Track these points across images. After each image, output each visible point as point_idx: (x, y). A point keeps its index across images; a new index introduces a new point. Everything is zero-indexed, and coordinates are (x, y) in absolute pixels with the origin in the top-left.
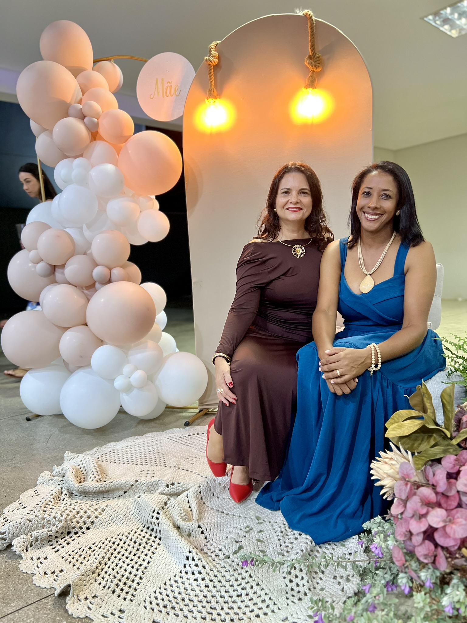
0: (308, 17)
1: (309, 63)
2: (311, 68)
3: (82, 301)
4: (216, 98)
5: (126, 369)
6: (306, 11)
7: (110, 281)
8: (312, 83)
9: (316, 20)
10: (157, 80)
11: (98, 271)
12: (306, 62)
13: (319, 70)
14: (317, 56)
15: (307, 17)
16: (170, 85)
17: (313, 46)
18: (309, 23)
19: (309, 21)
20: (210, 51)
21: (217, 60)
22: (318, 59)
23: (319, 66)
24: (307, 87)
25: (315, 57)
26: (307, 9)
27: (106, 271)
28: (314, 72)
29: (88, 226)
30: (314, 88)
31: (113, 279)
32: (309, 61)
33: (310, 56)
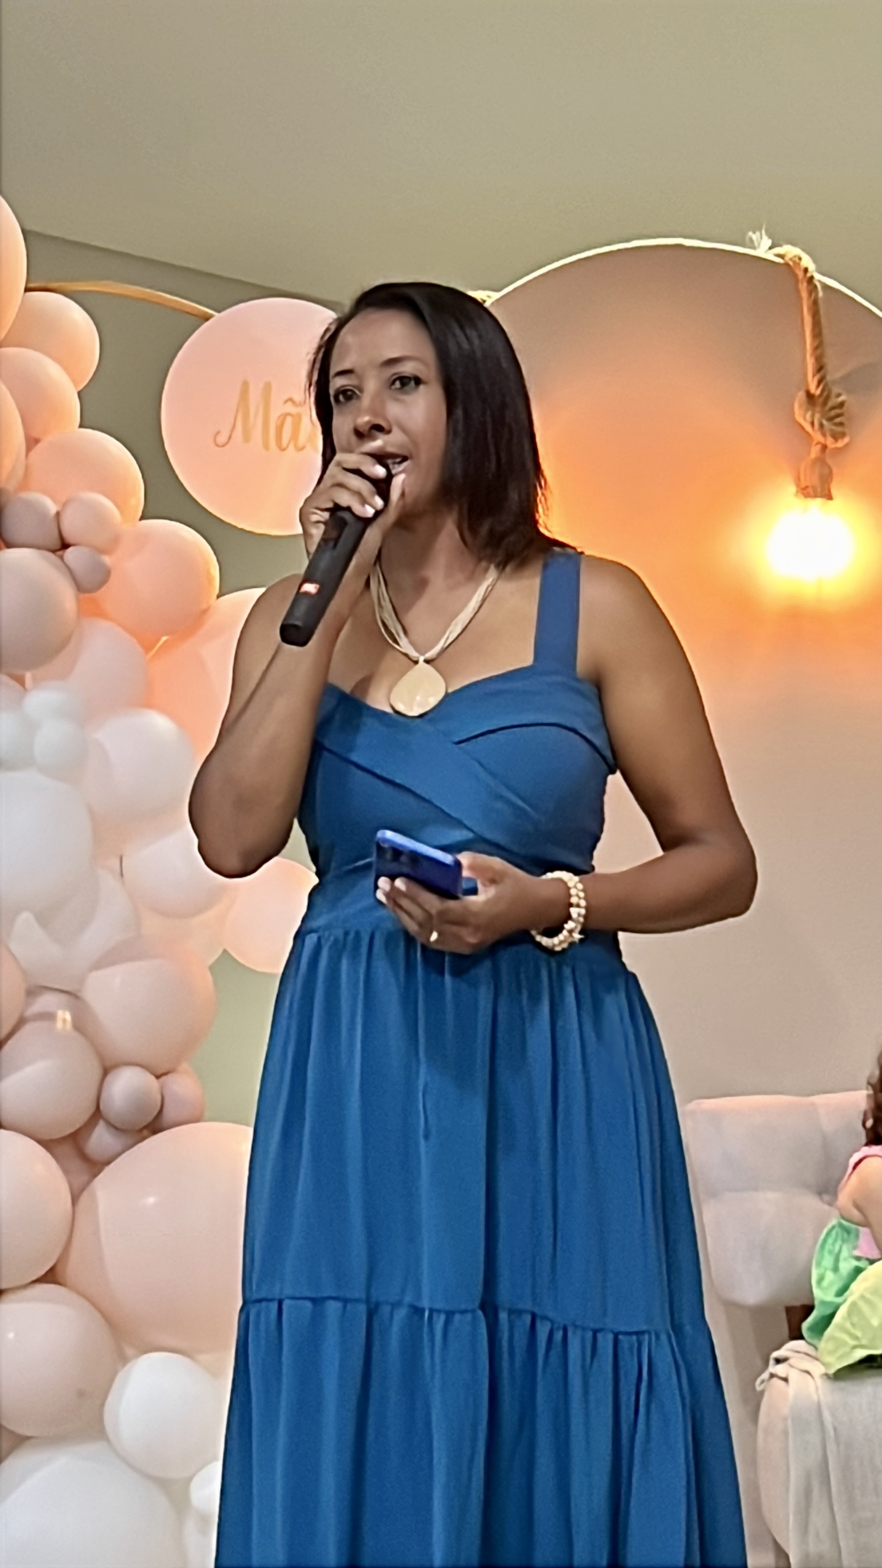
0: (800, 274)
1: (812, 424)
2: (818, 437)
3: (62, 1192)
6: (790, 251)
8: (821, 484)
9: (826, 287)
10: (245, 385)
11: (121, 1088)
12: (802, 416)
13: (840, 444)
14: (833, 401)
15: (791, 269)
16: (294, 410)
17: (820, 368)
18: (804, 294)
19: (803, 287)
22: (838, 411)
23: (843, 435)
24: (808, 494)
25: (831, 403)
26: (794, 244)
28: (824, 447)
29: (43, 919)
30: (829, 497)
31: (170, 1114)
32: (813, 416)
33: (810, 396)
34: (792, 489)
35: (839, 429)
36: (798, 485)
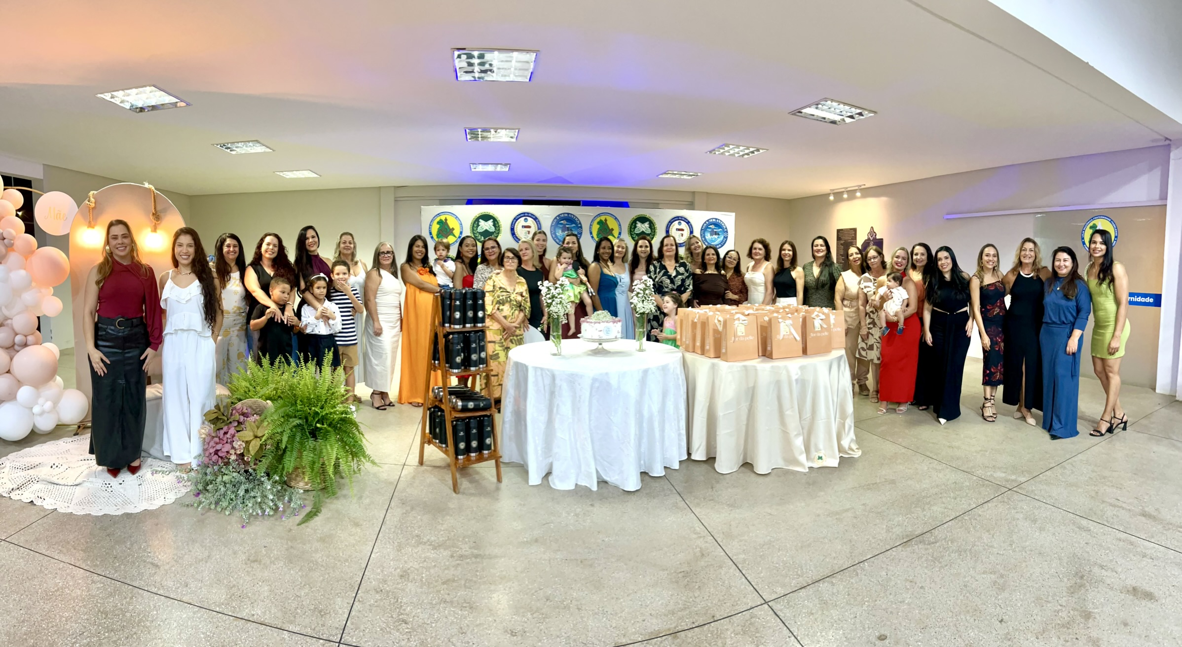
0: (151, 191)
2: (154, 220)
3: (8, 358)
4: (93, 228)
5: (41, 401)
7: (25, 345)
8: (155, 229)
9: (157, 193)
11: (18, 339)
12: (151, 217)
13: (159, 222)
14: (157, 215)
15: (150, 189)
17: (155, 208)
19: (153, 193)
20: (89, 197)
21: (93, 205)
24: (152, 231)
26: (151, 185)
27: (24, 338)
28: (155, 223)
29: (6, 307)
30: (156, 232)
31: (29, 343)
32: (153, 217)
33: (153, 214)
36: (150, 230)
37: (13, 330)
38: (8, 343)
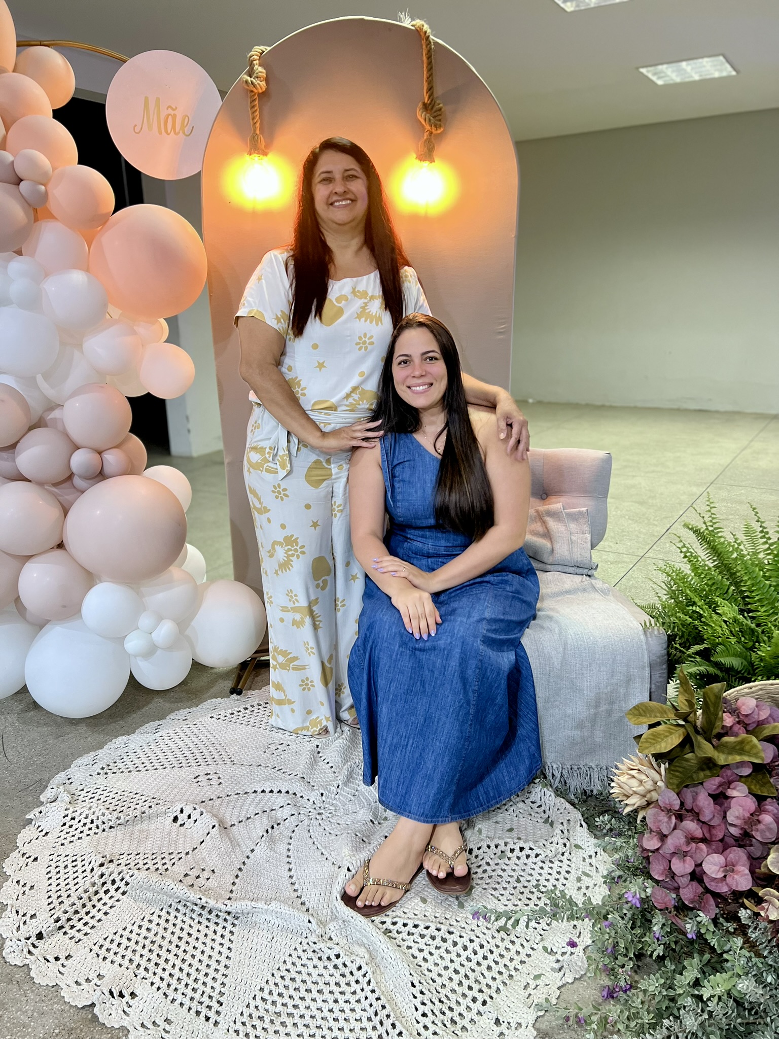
0: (422, 34)
1: (425, 120)
2: (428, 127)
4: (265, 154)
5: (145, 619)
6: (418, 22)
7: (100, 475)
8: (429, 153)
9: (436, 43)
10: (146, 99)
11: (80, 459)
12: (421, 116)
13: (439, 132)
14: (436, 107)
15: (418, 33)
16: (172, 112)
17: (430, 89)
18: (424, 47)
19: (424, 42)
20: (252, 64)
21: (263, 84)
23: (440, 126)
24: (422, 159)
25: (435, 109)
26: (421, 19)
27: (95, 456)
28: (431, 133)
30: (432, 161)
32: (425, 115)
33: (425, 105)
34: (415, 156)
35: (439, 123)
36: (417, 154)
37: (66, 435)
38: (55, 471)
